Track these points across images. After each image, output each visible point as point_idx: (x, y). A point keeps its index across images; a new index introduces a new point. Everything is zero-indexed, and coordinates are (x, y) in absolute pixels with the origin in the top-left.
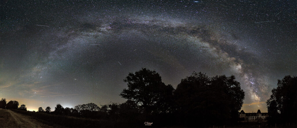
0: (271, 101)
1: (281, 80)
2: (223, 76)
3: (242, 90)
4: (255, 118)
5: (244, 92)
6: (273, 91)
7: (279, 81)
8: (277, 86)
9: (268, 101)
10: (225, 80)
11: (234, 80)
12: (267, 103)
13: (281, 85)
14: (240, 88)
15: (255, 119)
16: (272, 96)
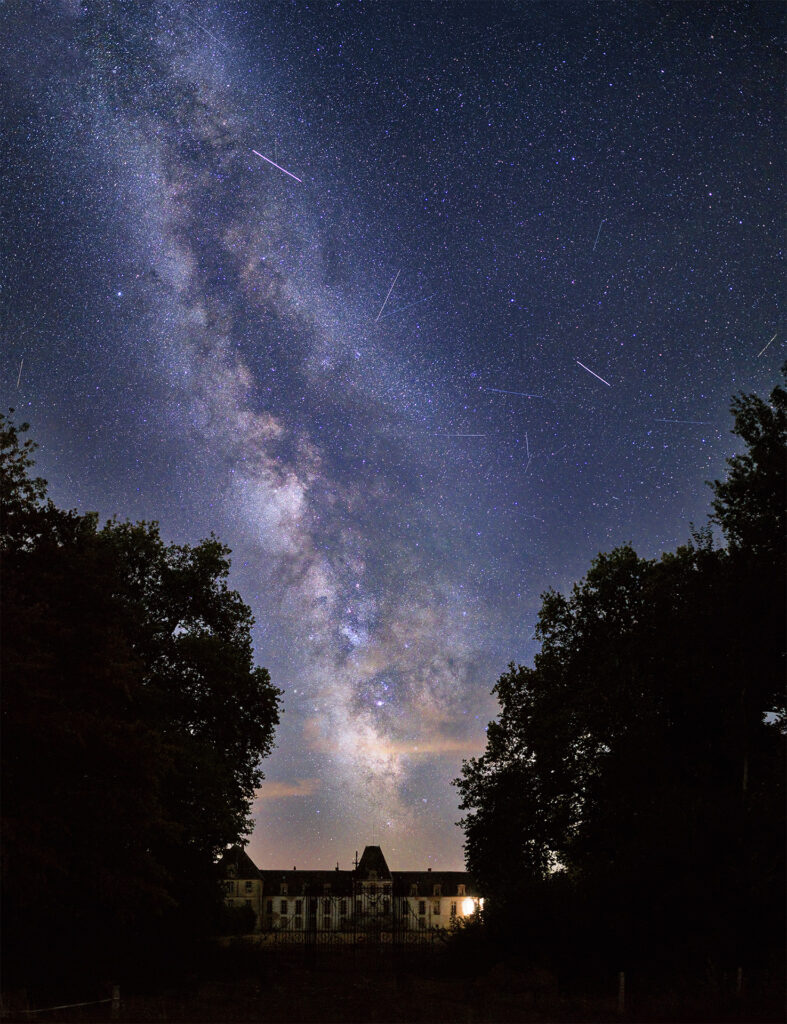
0: (492, 768)
1: (568, 596)
2: (138, 534)
3: (263, 674)
4: (343, 910)
5: (273, 693)
6: (504, 689)
7: (553, 608)
8: (538, 648)
9: (473, 770)
10: (143, 565)
11: (218, 581)
12: (465, 785)
13: (564, 637)
14: (245, 651)
15: (335, 917)
16: (496, 734)
